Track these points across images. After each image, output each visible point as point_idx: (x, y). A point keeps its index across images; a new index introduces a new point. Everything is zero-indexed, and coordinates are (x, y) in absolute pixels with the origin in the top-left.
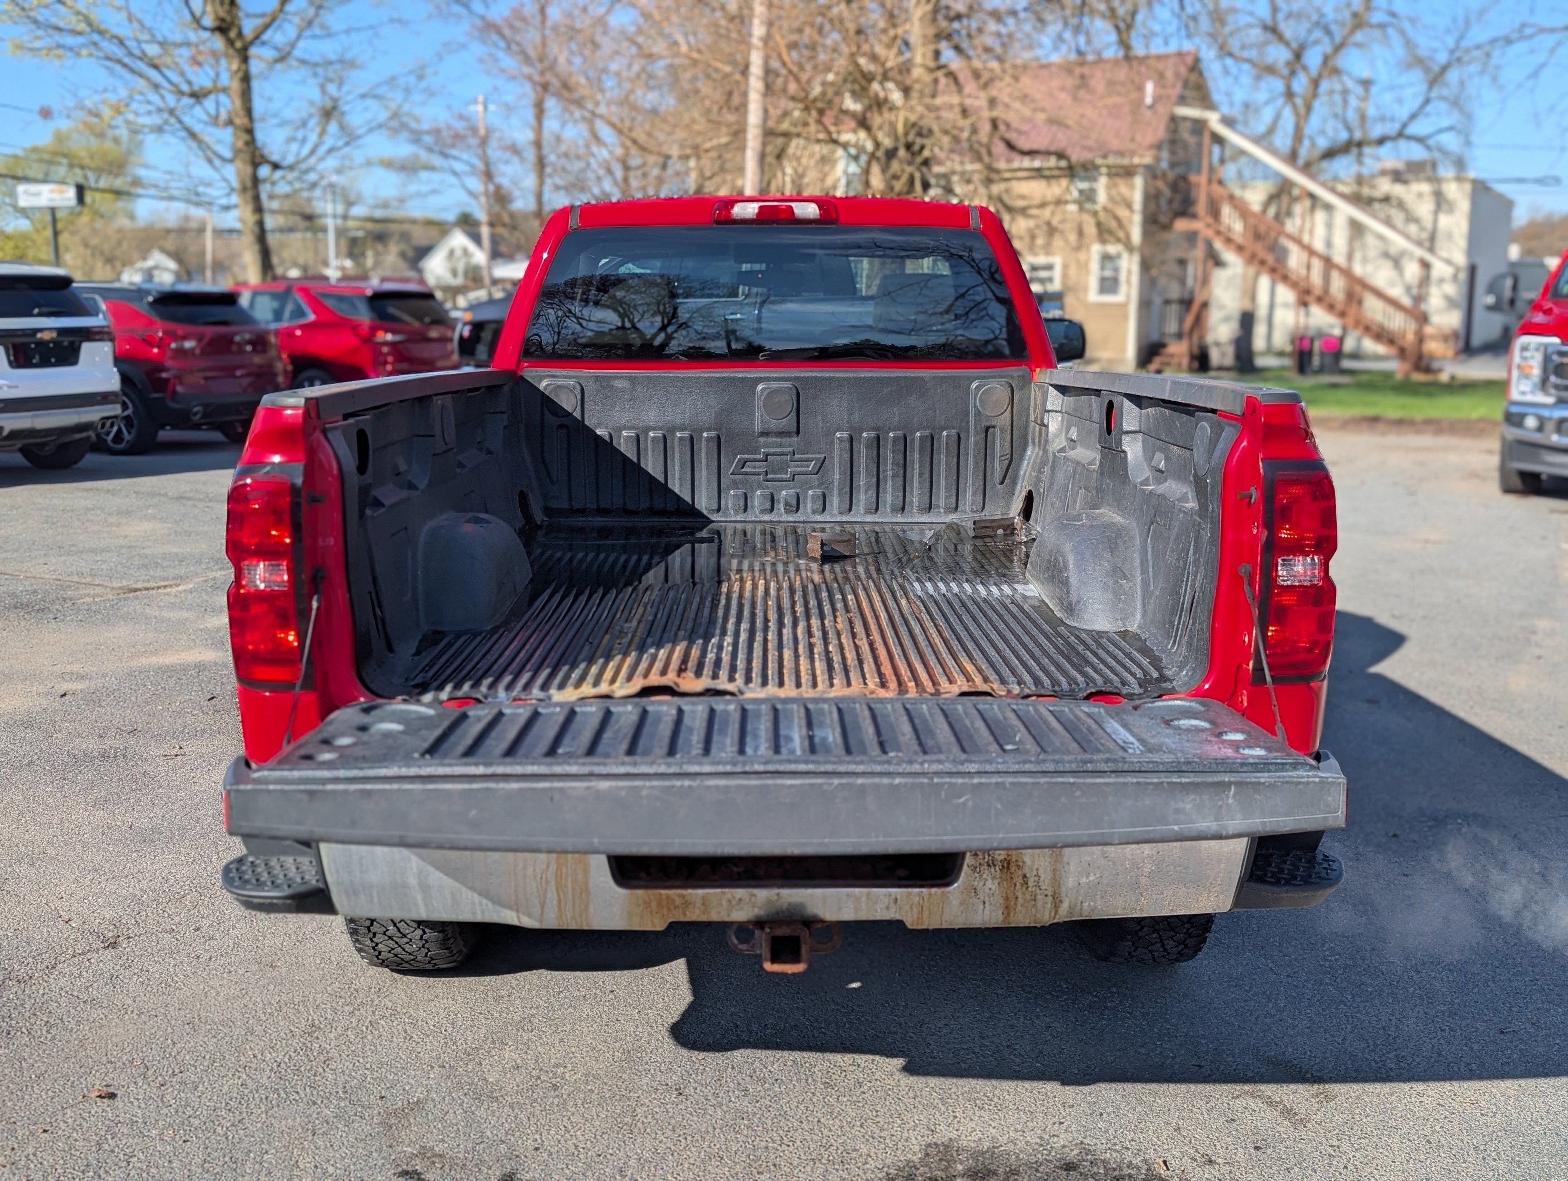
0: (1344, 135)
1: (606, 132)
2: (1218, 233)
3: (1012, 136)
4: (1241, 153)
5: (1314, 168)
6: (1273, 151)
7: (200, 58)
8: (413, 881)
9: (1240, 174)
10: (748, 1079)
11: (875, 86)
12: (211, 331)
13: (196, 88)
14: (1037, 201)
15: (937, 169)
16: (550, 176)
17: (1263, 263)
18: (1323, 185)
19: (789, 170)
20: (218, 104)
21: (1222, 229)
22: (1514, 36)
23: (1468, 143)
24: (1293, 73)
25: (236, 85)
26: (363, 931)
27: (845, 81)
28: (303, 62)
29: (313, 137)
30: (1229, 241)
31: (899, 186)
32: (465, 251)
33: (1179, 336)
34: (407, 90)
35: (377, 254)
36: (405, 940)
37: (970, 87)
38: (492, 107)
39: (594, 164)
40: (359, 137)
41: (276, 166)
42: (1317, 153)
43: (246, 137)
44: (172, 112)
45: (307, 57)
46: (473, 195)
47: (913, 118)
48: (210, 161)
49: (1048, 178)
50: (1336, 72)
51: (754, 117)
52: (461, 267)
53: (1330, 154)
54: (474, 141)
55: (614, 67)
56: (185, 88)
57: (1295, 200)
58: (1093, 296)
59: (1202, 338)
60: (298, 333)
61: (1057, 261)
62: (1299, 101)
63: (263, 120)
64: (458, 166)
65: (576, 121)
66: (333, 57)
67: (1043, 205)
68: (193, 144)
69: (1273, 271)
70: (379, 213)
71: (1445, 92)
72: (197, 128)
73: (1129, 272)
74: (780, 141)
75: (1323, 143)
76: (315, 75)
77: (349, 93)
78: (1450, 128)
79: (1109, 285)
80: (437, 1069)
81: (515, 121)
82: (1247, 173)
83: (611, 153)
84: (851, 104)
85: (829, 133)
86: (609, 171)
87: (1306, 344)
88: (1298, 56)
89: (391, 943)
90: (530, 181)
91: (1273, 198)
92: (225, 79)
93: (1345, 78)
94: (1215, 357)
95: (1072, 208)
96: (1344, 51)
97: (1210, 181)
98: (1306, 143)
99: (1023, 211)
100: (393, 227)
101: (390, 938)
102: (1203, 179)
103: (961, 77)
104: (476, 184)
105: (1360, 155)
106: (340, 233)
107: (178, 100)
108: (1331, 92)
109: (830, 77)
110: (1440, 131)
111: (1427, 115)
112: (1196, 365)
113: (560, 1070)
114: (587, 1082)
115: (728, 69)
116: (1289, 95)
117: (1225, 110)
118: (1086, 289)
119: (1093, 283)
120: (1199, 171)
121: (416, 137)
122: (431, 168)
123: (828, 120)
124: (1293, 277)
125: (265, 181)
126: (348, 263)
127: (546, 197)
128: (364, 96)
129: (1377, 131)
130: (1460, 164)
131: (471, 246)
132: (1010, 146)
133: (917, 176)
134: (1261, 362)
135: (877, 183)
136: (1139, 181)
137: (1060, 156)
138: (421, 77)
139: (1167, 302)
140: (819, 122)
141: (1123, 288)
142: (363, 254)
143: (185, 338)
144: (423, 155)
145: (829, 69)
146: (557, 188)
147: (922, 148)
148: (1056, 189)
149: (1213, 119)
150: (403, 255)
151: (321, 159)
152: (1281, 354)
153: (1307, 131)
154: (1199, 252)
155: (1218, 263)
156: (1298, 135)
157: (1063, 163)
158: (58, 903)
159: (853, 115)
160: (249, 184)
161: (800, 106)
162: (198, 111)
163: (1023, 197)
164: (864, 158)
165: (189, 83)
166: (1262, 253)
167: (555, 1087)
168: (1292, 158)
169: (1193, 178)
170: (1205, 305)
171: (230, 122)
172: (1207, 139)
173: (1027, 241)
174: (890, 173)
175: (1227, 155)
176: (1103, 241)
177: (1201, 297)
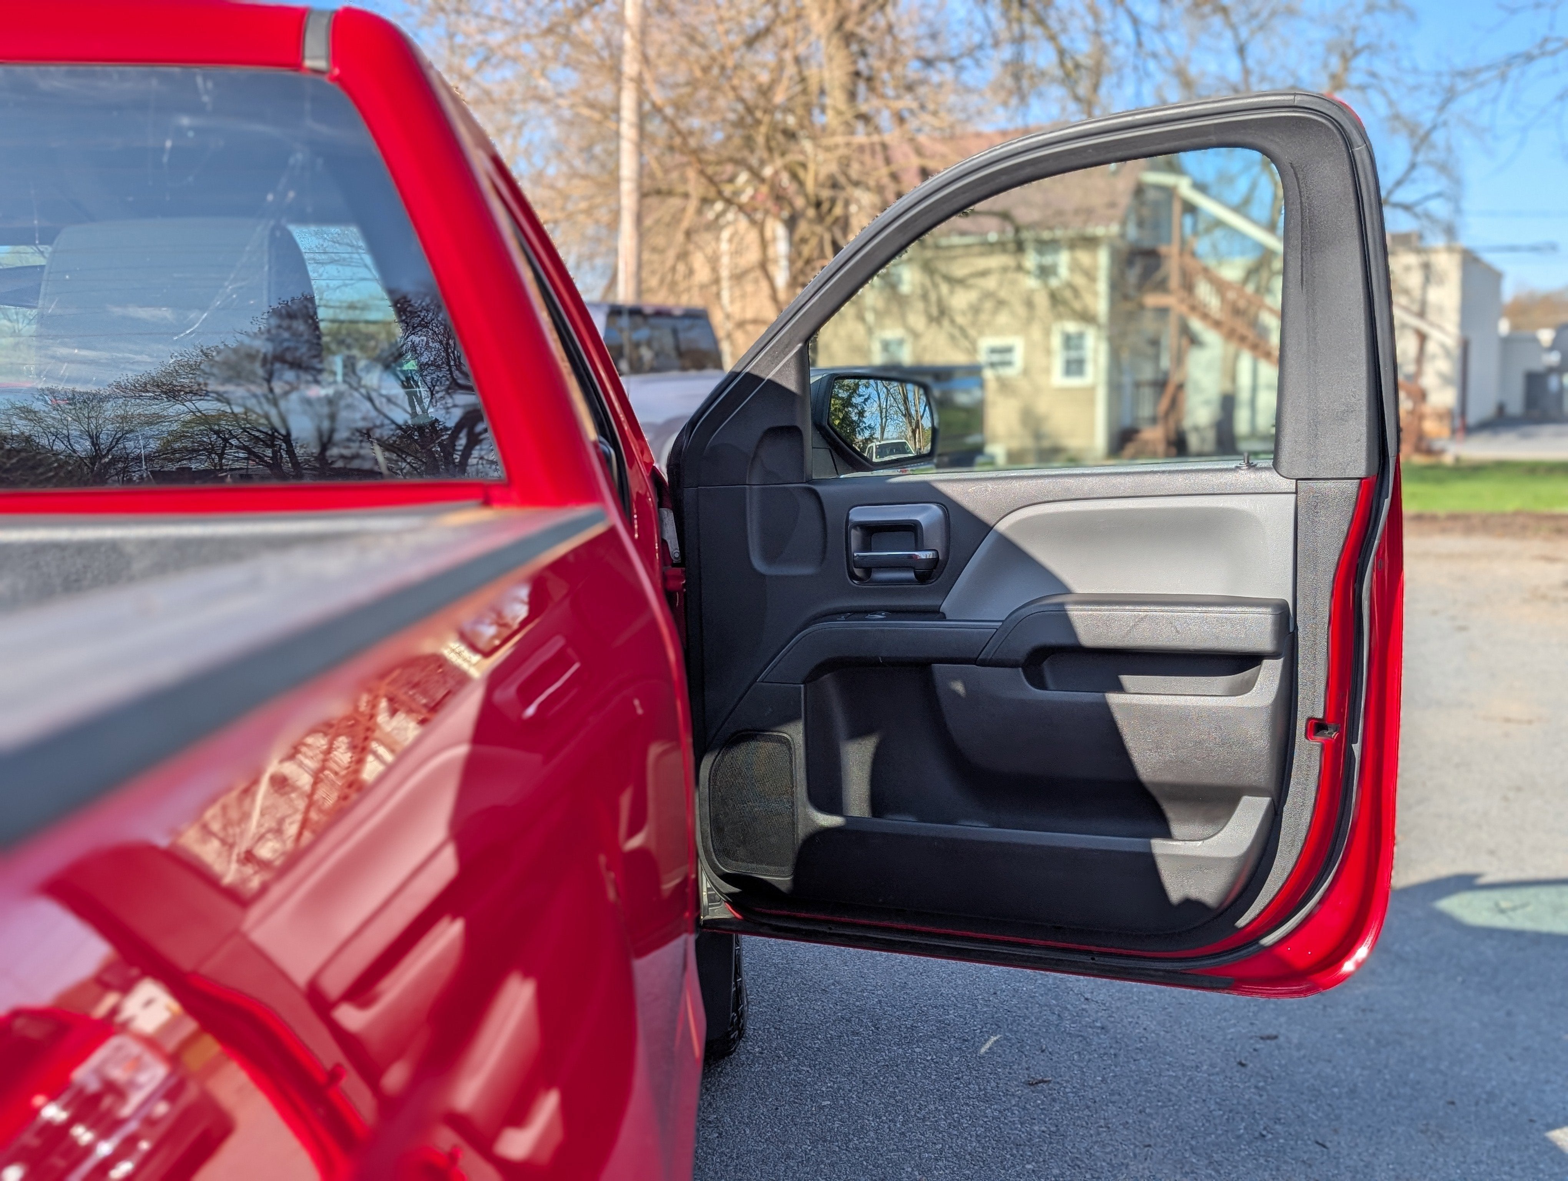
2: (1193, 308)
4: (1218, 222)
9: (1215, 247)
17: (1243, 339)
21: (1197, 304)
22: (1536, 52)
23: (1458, 211)
30: (1205, 316)
33: (1154, 420)
58: (1058, 378)
59: (1178, 422)
61: (1015, 340)
69: (1254, 347)
71: (1433, 156)
73: (1096, 351)
78: (1439, 195)
79: (1075, 366)
82: (1223, 246)
91: (1252, 272)
94: (1194, 442)
97: (1182, 252)
99: (962, 282)
102: (1174, 250)
110: (1428, 198)
111: (1414, 181)
112: (1174, 450)
118: (1047, 371)
119: (1058, 364)
120: (1169, 241)
130: (1450, 231)
133: (827, 237)
136: (1104, 252)
139: (1137, 385)
141: (1089, 368)
147: (833, 204)
148: (1007, 258)
149: (1185, 186)
154: (1172, 330)
155: (1194, 341)
166: (1241, 327)
169: (1163, 249)
170: (1180, 387)
172: (1177, 207)
173: (970, 317)
174: (797, 237)
175: (1201, 226)
176: (1059, 317)
177: (1175, 379)
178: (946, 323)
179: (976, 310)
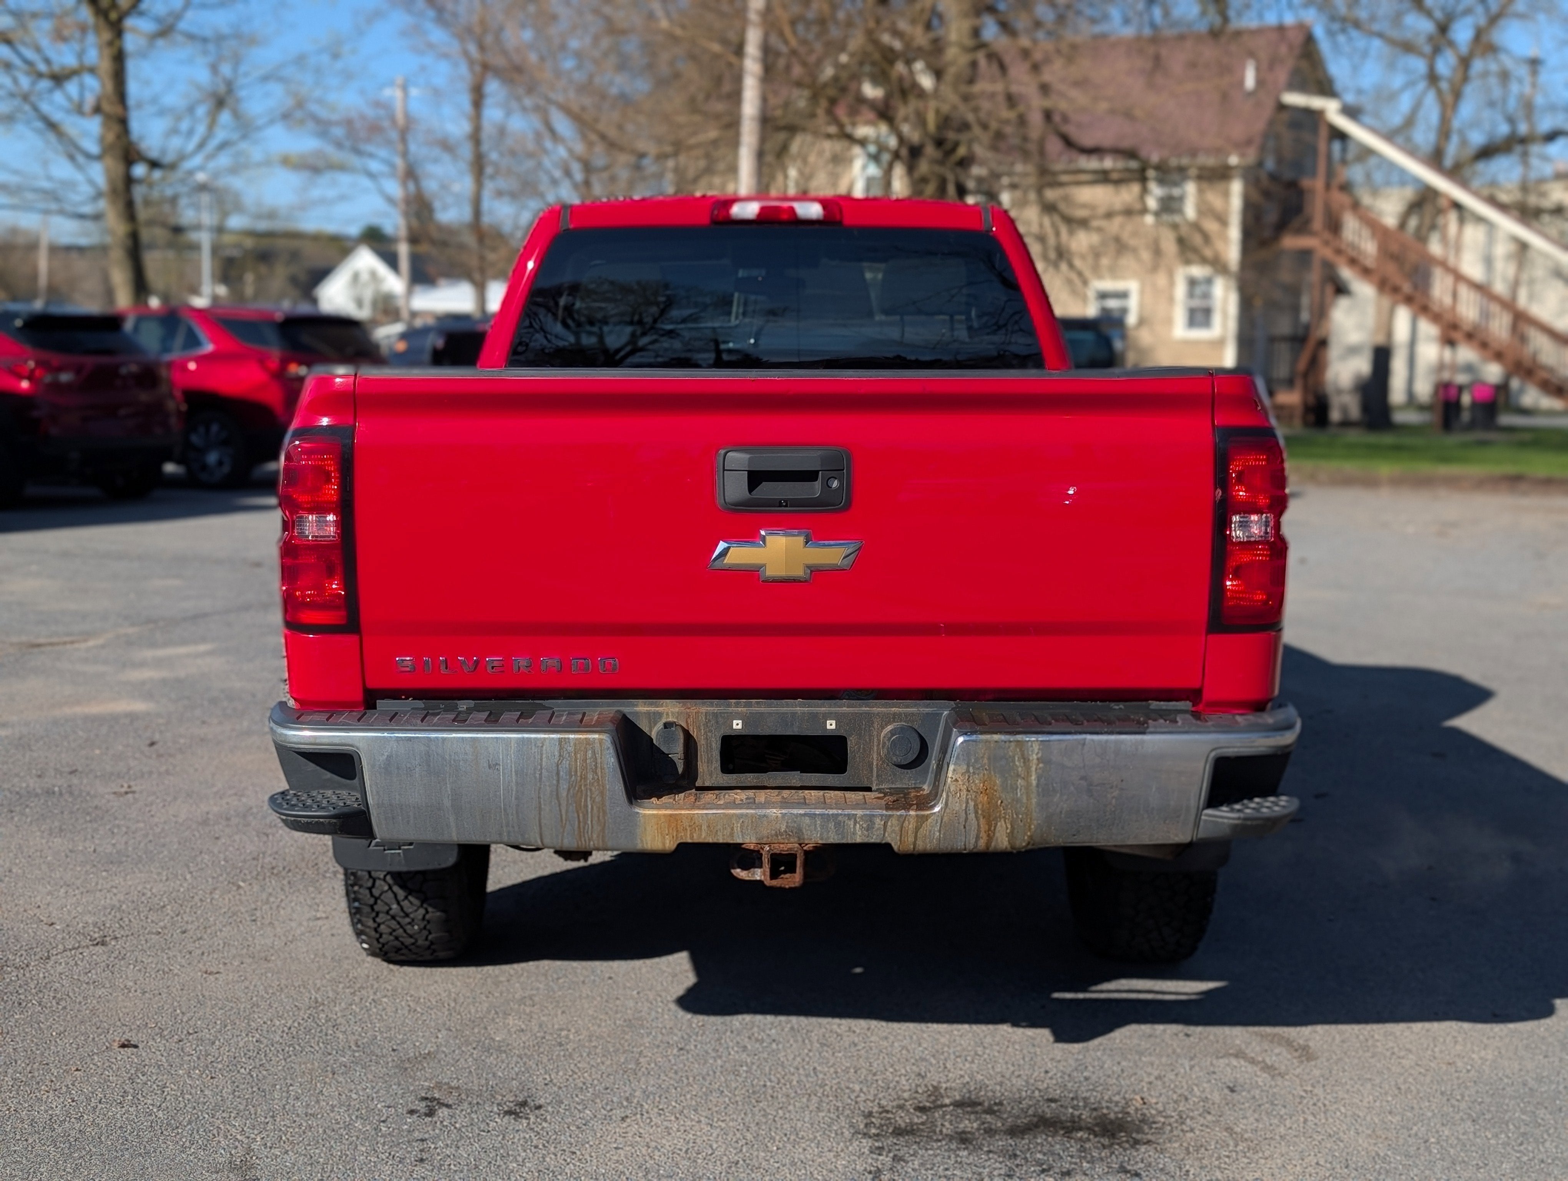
0: (1504, 129)
1: (563, 125)
2: (1340, 252)
3: (1071, 130)
4: (1367, 152)
5: (1467, 172)
6: (1412, 151)
7: (66, 33)
8: (447, 803)
9: (1368, 176)
10: (746, 1040)
11: (900, 67)
12: (90, 361)
13: (56, 68)
14: (1101, 211)
15: (977, 171)
16: (492, 177)
17: (1396, 290)
18: (1476, 194)
19: (793, 173)
20: (82, 87)
21: (1343, 247)
24: (1437, 50)
25: (106, 66)
26: (367, 909)
27: (861, 64)
28: (191, 37)
29: (201, 130)
30: (1353, 262)
31: (930, 190)
32: (373, 275)
33: (1291, 380)
34: (318, 71)
35: (259, 279)
36: (408, 920)
37: (1019, 71)
38: (414, 92)
39: (547, 162)
40: (259, 129)
41: (154, 164)
42: (1470, 151)
43: (116, 128)
44: (26, 98)
45: (194, 30)
46: (390, 200)
47: (945, 108)
48: (72, 158)
49: (1118, 182)
50: (1492, 49)
51: (750, 106)
52: (368, 295)
53: (1486, 153)
54: (394, 135)
55: (574, 44)
56: (42, 67)
57: (1440, 211)
58: (1180, 330)
59: (1319, 384)
60: (192, 366)
61: (1132, 286)
62: (1444, 86)
63: (139, 105)
64: (374, 166)
65: (524, 109)
66: (226, 30)
67: (1109, 215)
68: (52, 137)
69: (1413, 303)
70: (263, 225)
72: (57, 116)
73: (1225, 300)
74: (782, 136)
75: (1477, 139)
76: (205, 53)
77: (246, 74)
79: (1200, 317)
80: (444, 1032)
81: (447, 110)
82: (1378, 177)
83: (570, 151)
84: (871, 91)
85: (841, 126)
86: (568, 173)
87: (1453, 392)
88: (1443, 29)
89: (393, 924)
90: (465, 185)
91: (1412, 209)
92: (93, 56)
93: (1503, 57)
94: (1336, 410)
95: (1149, 219)
96: (1502, 22)
97: (1328, 186)
98: (1455, 140)
99: (1084, 223)
100: (281, 243)
101: (393, 918)
102: (1319, 184)
103: (1007, 59)
104: (395, 189)
105: (1525, 155)
106: (215, 250)
107: (34, 84)
108: (1485, 74)
109: (844, 58)
112: (1311, 418)
113: (564, 1033)
114: (591, 1041)
115: (716, 47)
116: (1433, 78)
117: (1350, 98)
118: (1169, 321)
119: (1180, 315)
120: (1314, 174)
121: (322, 127)
122: (342, 168)
123: (841, 112)
124: (1436, 308)
125: (140, 181)
126: (222, 290)
127: (487, 203)
128: (265, 79)
129: (1545, 124)
131: (382, 269)
132: (1069, 142)
133: (950, 177)
134: (1400, 417)
135: (900, 187)
136: (1236, 187)
137: (1131, 154)
138: (336, 56)
139: (1272, 340)
140: (830, 112)
141: (1217, 319)
142: (240, 278)
143: (60, 369)
144: (330, 150)
145: (842, 48)
146: (499, 194)
147: (956, 145)
148: (1129, 194)
149: (1331, 109)
150: (294, 281)
151: (210, 157)
152: (1422, 408)
153: (1456, 124)
154: (1314, 276)
155: (1341, 290)
156: (1444, 131)
157: (1134, 164)
158: (37, 911)
159: (872, 104)
160: (120, 185)
161: (806, 93)
162: (58, 97)
163: (1084, 206)
164: (886, 157)
165: (47, 61)
166: (1397, 278)
167: (560, 1044)
168: (1435, 160)
169: (1306, 183)
170: (1323, 343)
171: (97, 109)
172: (1324, 133)
173: (1090, 260)
174: (917, 175)
175: (1351, 155)
176: (1188, 262)
177: (1318, 334)
178: (1064, 267)
179: (1096, 254)
